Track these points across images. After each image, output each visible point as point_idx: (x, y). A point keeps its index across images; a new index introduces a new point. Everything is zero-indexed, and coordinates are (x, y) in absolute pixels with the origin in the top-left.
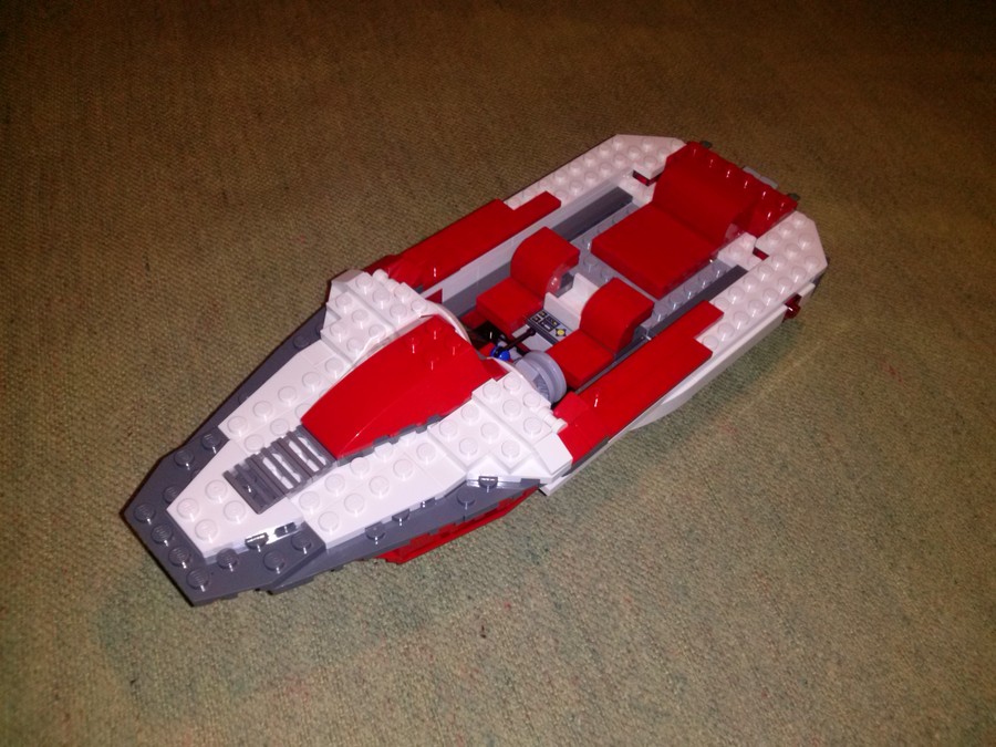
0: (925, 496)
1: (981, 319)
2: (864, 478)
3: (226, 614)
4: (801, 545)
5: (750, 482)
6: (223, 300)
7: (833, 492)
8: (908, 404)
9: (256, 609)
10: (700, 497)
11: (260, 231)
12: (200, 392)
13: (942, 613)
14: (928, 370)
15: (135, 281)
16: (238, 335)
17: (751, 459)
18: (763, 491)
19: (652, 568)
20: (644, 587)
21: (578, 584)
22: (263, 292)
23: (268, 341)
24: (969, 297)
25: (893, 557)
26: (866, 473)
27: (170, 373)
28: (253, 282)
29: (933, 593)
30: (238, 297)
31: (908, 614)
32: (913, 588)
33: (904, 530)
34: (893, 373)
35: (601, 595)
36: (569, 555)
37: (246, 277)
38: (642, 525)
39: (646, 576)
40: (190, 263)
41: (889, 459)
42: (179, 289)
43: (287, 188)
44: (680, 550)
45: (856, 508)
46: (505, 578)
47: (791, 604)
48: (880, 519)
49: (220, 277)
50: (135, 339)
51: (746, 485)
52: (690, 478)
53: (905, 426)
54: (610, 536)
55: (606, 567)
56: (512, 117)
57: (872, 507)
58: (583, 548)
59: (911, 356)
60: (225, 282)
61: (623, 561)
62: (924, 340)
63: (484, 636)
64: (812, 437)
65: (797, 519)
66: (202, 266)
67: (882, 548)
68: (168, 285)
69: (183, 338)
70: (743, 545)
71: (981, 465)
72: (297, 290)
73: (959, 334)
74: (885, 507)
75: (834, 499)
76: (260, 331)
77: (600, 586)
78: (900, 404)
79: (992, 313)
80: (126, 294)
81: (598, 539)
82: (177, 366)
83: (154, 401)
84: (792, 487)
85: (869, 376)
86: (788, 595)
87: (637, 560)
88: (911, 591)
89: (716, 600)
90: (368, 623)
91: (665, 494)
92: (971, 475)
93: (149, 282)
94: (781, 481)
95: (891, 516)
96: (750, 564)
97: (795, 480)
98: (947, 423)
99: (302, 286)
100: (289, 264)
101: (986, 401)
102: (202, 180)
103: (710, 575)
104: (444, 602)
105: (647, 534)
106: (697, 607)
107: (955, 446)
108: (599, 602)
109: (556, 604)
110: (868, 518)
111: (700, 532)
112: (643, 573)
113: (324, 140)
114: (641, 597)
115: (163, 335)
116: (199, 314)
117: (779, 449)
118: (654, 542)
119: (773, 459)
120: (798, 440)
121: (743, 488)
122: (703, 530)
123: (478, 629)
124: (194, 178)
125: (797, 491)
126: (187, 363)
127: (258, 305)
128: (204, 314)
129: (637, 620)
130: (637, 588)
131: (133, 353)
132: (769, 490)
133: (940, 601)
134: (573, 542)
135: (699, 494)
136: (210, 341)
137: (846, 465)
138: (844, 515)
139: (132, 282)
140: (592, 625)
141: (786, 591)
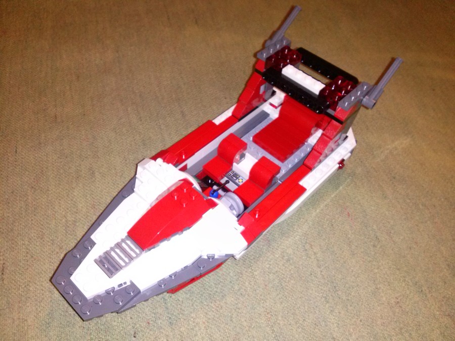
0: (353, 277)
1: (398, 190)
2: (325, 267)
3: (22, 319)
4: (290, 299)
5: (271, 267)
6: (47, 168)
7: (310, 274)
8: (353, 231)
9: (36, 318)
10: (247, 273)
11: (69, 136)
12: (29, 213)
13: (351, 336)
14: (366, 215)
15: (10, 158)
16: (50, 186)
17: (274, 255)
18: (277, 271)
19: (218, 307)
20: (212, 316)
21: (182, 314)
22: (65, 165)
23: (63, 189)
24: (394, 178)
25: (332, 307)
26: (327, 265)
27: (17, 203)
28: (61, 160)
29: (349, 326)
30: (54, 167)
31: (335, 336)
32: (340, 323)
33: (340, 294)
34: (349, 216)
35: (192, 320)
36: (181, 300)
37: (59, 157)
38: (217, 286)
39: (215, 311)
40: (34, 150)
41: (339, 258)
42: (28, 163)
43: (84, 115)
44: (232, 299)
45: (319, 282)
46: (149, 309)
47: (280, 328)
48: (329, 288)
49: (47, 157)
50: (5, 186)
51: (269, 268)
52: (244, 264)
53: (350, 242)
54: (201, 291)
55: (197, 306)
56: (194, 81)
57: (326, 281)
58: (188, 296)
59: (359, 207)
60: (49, 159)
61: (205, 303)
62: (367, 200)
63: (135, 337)
64: (304, 246)
65: (290, 286)
66: (40, 151)
67: (328, 302)
68: (24, 161)
69: (26, 187)
70: (262, 297)
71: (384, 263)
72: (80, 165)
73: (385, 197)
74: (333, 282)
75: (310, 277)
76: (60, 185)
77: (192, 315)
78: (350, 231)
79: (404, 187)
80: (5, 164)
81: (196, 292)
82: (21, 200)
83: (8, 216)
84: (290, 270)
85: (337, 216)
86: (279, 324)
87: (212, 303)
88: (338, 324)
89: (245, 324)
90: (84, 327)
91: (230, 271)
92: (378, 268)
93: (16, 159)
94: (286, 267)
95: (335, 287)
96: (264, 307)
97: (293, 267)
98: (370, 242)
99: (83, 163)
100: (79, 152)
101: (392, 232)
102: (47, 109)
103: (244, 312)
104: (120, 319)
105: (219, 291)
106: (236, 327)
107: (373, 253)
108: (190, 323)
109: (170, 323)
110: (324, 287)
111: (243, 290)
112: (213, 310)
113: (105, 90)
114: (210, 321)
115: (18, 184)
116: (35, 175)
117: (287, 251)
118: (221, 294)
119: (284, 256)
120: (297, 247)
121: (267, 270)
122: (245, 290)
123: (133, 333)
124: (44, 108)
125: (292, 272)
126: (26, 198)
127: (62, 171)
128: (37, 175)
129: (207, 332)
130: (209, 317)
131: (3, 193)
132: (279, 271)
133: (352, 330)
134: (184, 293)
135: (246, 272)
136: (37, 188)
137: (318, 260)
138: (313, 285)
139: (8, 159)
140: (185, 333)
141: (278, 322)
